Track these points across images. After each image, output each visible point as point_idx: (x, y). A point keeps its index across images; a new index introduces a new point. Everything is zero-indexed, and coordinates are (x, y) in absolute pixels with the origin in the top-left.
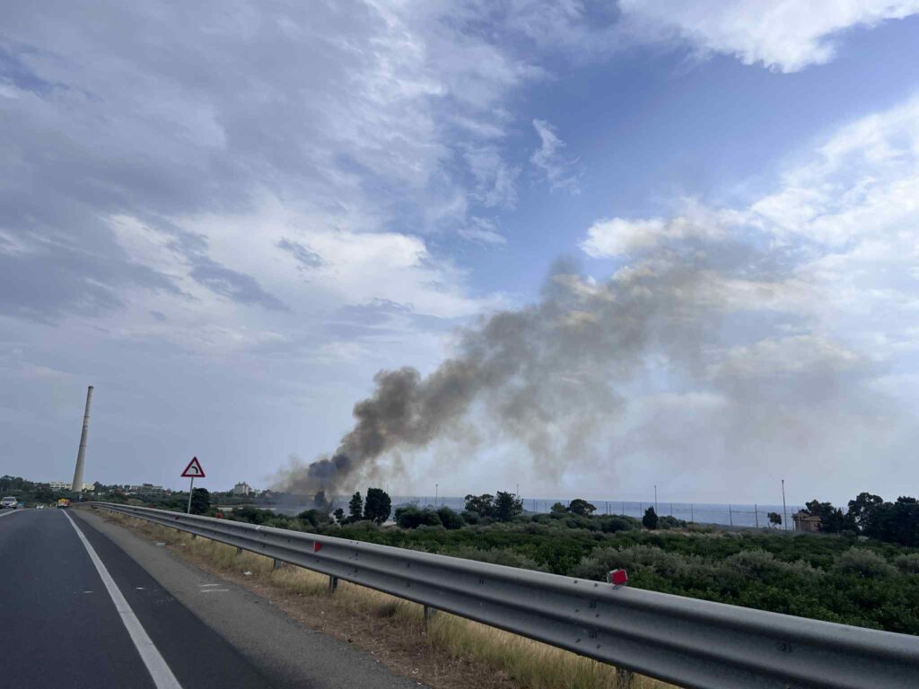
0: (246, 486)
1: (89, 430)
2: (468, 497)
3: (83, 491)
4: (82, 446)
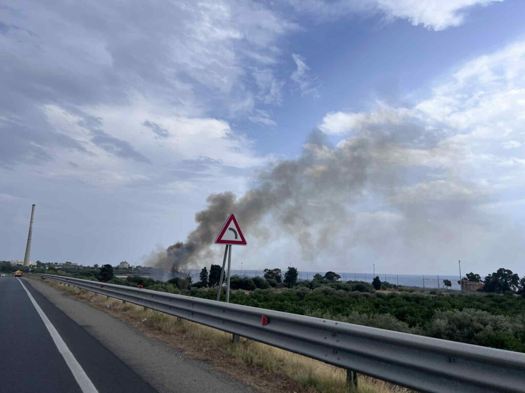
0: (127, 263)
1: (33, 230)
2: (265, 270)
3: (30, 266)
4: (29, 239)
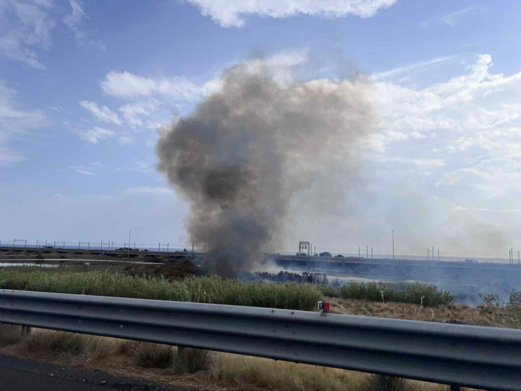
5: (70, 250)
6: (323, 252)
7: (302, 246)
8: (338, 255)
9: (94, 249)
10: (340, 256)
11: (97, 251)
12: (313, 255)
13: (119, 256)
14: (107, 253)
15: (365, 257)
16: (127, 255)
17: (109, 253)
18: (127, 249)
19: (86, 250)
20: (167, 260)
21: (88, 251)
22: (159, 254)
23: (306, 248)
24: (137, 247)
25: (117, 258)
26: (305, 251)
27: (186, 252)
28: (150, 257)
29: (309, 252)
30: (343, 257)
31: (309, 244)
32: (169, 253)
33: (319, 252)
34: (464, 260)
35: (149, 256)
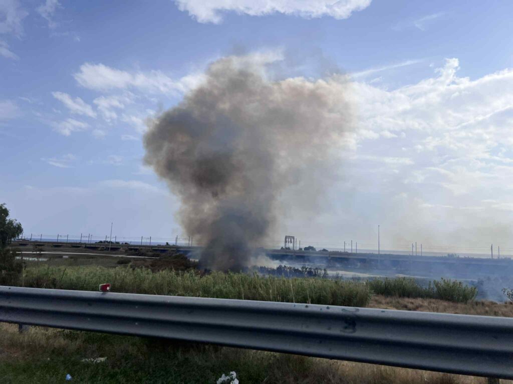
5: (49, 243)
6: (307, 246)
7: (287, 240)
8: (322, 249)
9: (73, 242)
10: (324, 250)
11: (77, 244)
12: (298, 249)
13: (99, 249)
14: (88, 246)
15: (350, 252)
16: (109, 248)
17: (89, 246)
18: (107, 242)
19: (64, 243)
20: (150, 253)
21: (67, 243)
22: (141, 248)
23: (291, 242)
24: (118, 240)
25: (97, 251)
26: (290, 245)
27: (168, 246)
28: (133, 250)
29: (294, 246)
30: (327, 251)
31: (294, 238)
32: (152, 247)
33: (303, 246)
34: (446, 255)
35: (131, 249)
